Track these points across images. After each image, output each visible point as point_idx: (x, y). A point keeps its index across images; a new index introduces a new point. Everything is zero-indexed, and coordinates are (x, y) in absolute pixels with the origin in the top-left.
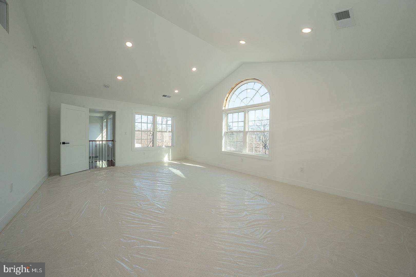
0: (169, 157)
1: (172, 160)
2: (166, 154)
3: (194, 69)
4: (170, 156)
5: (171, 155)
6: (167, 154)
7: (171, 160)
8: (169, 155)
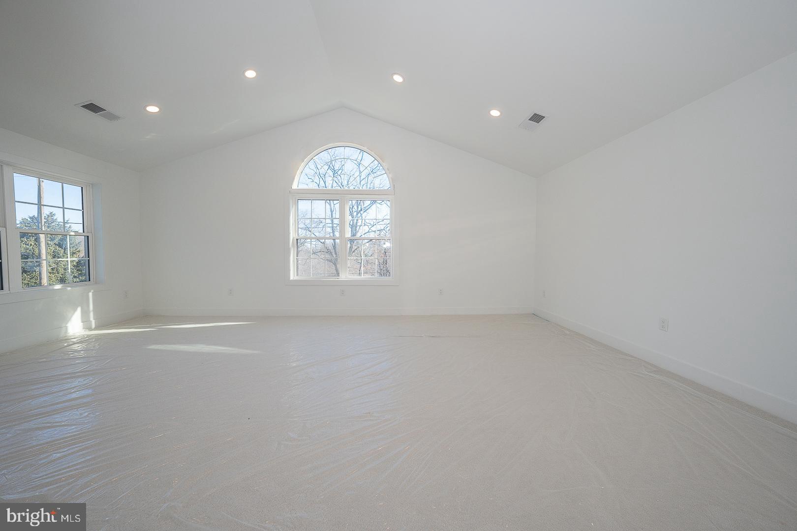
0: (85, 320)
1: (98, 327)
2: (75, 310)
3: (251, 74)
4: (92, 315)
5: (93, 311)
6: (79, 310)
7: (93, 326)
8: (85, 314)
